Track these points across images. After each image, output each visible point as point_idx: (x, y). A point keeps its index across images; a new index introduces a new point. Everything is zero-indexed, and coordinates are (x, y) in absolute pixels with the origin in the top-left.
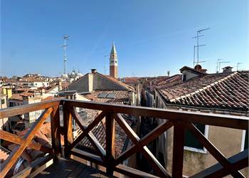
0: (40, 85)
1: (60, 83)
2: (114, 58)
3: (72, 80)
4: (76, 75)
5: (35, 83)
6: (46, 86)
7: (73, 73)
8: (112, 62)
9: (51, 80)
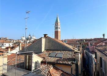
0: (7, 45)
1: (21, 44)
2: (57, 26)
3: (28, 41)
4: (31, 38)
5: (4, 44)
6: (11, 46)
7: (29, 37)
8: (57, 28)
9: (15, 42)
